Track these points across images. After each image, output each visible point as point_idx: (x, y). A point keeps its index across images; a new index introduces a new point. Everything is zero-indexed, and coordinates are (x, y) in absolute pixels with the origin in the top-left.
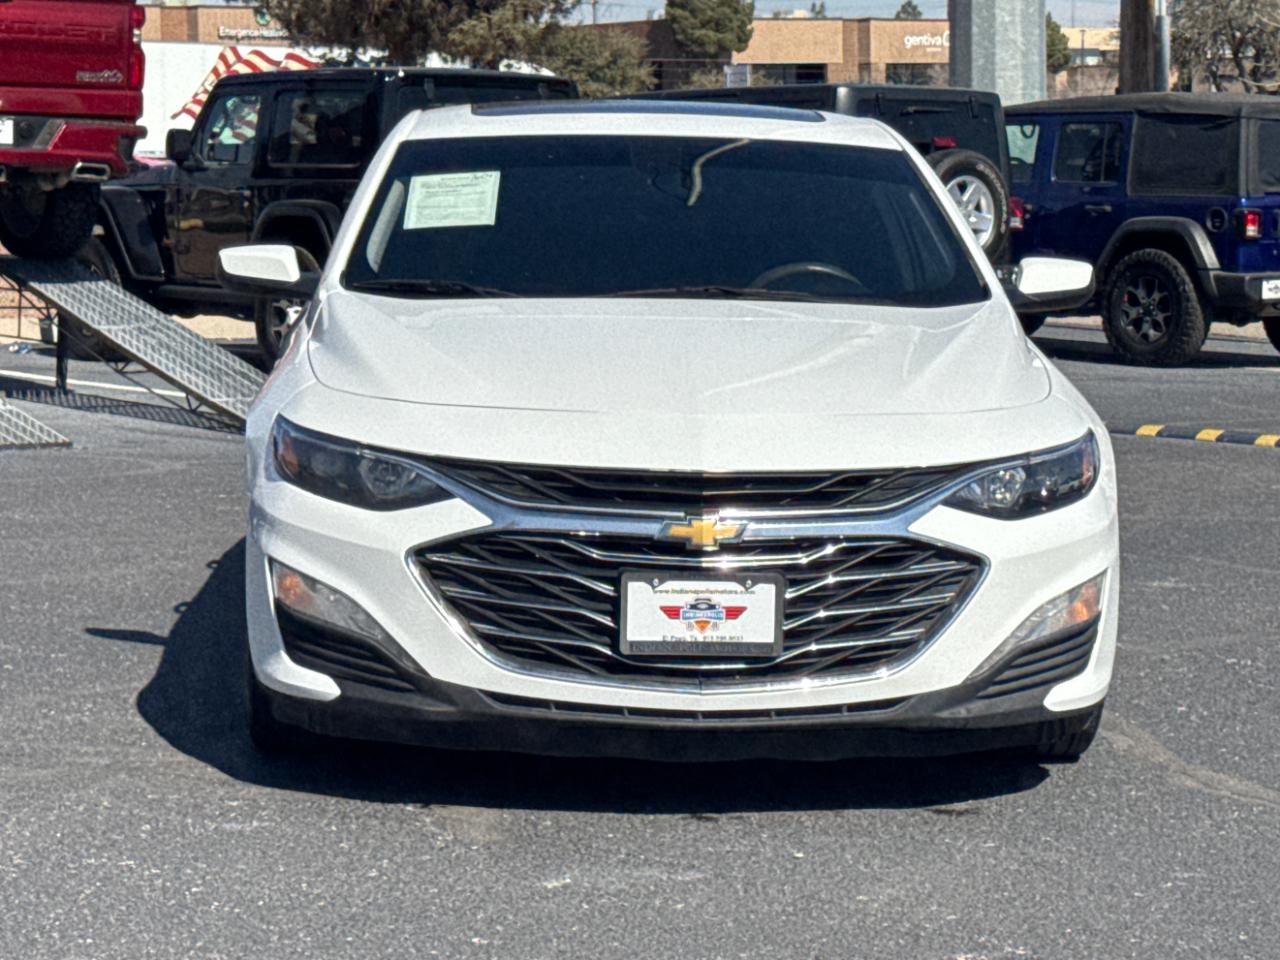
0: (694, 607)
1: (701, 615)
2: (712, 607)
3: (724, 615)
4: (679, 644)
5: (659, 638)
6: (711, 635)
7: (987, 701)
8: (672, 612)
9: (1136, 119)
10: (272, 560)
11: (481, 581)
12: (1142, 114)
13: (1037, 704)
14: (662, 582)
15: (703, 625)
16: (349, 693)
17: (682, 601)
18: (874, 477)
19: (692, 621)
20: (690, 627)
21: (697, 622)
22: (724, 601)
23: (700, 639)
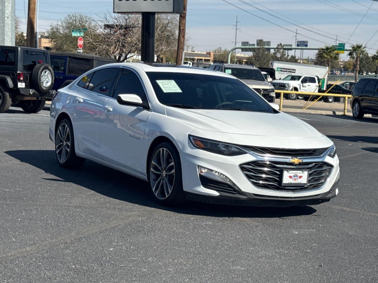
0: (294, 176)
1: (295, 178)
2: (297, 176)
3: (299, 178)
4: (291, 183)
5: (288, 182)
6: (296, 182)
8: (290, 177)
9: (68, 58)
10: (198, 166)
11: (253, 171)
12: (70, 57)
14: (290, 171)
16: (221, 194)
17: (292, 175)
19: (294, 179)
20: (293, 180)
22: (299, 175)
23: (295, 183)
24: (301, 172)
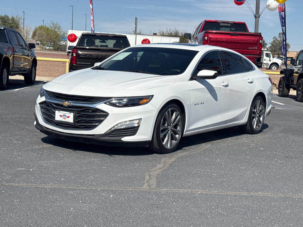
0: (63, 116)
2: (66, 116)
3: (67, 117)
4: (62, 121)
5: (59, 120)
7: (109, 137)
8: (61, 116)
13: (120, 139)
14: (60, 111)
15: (65, 118)
17: (62, 114)
18: (95, 98)
21: (64, 118)
22: (67, 115)
23: (64, 121)
24: (68, 113)
